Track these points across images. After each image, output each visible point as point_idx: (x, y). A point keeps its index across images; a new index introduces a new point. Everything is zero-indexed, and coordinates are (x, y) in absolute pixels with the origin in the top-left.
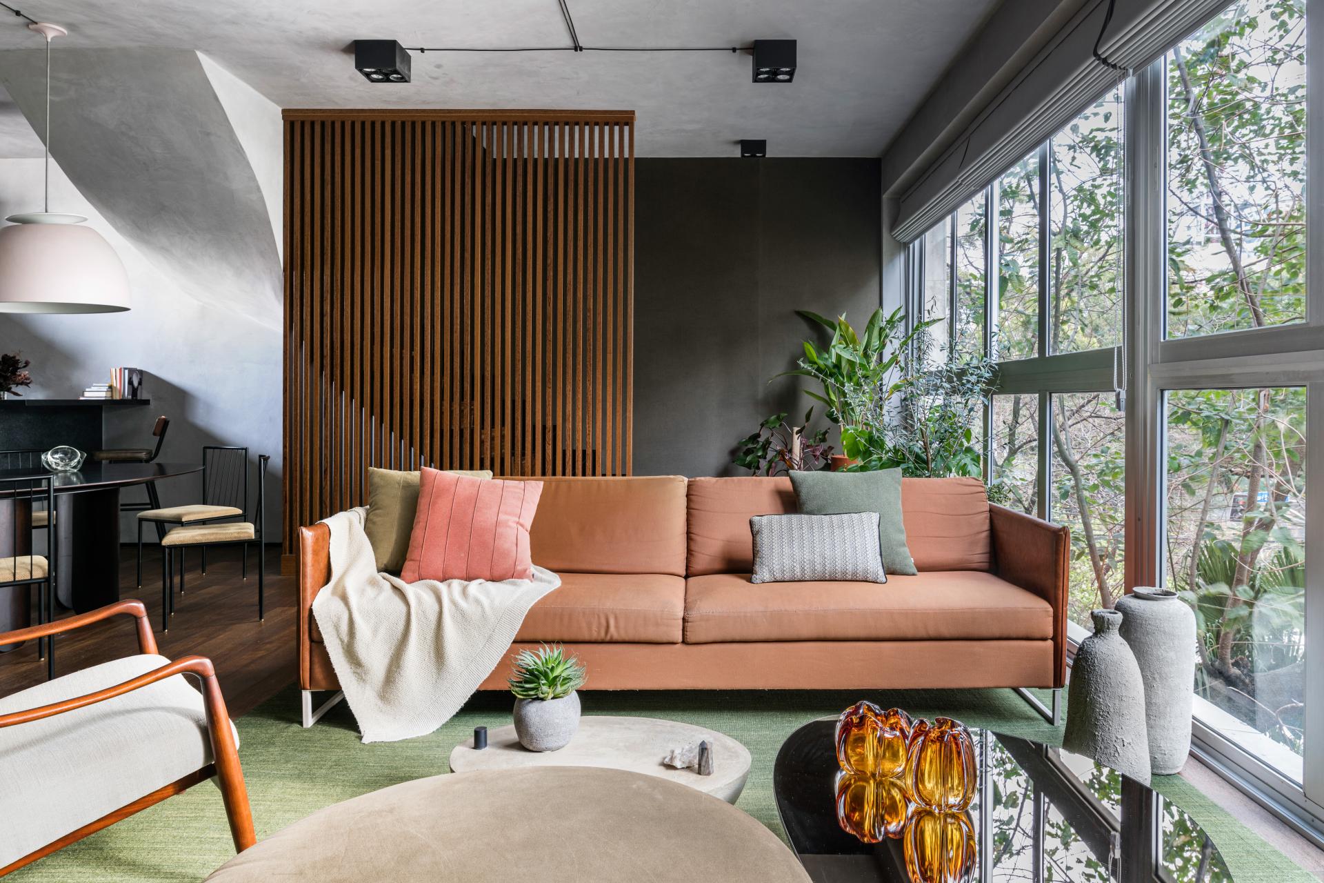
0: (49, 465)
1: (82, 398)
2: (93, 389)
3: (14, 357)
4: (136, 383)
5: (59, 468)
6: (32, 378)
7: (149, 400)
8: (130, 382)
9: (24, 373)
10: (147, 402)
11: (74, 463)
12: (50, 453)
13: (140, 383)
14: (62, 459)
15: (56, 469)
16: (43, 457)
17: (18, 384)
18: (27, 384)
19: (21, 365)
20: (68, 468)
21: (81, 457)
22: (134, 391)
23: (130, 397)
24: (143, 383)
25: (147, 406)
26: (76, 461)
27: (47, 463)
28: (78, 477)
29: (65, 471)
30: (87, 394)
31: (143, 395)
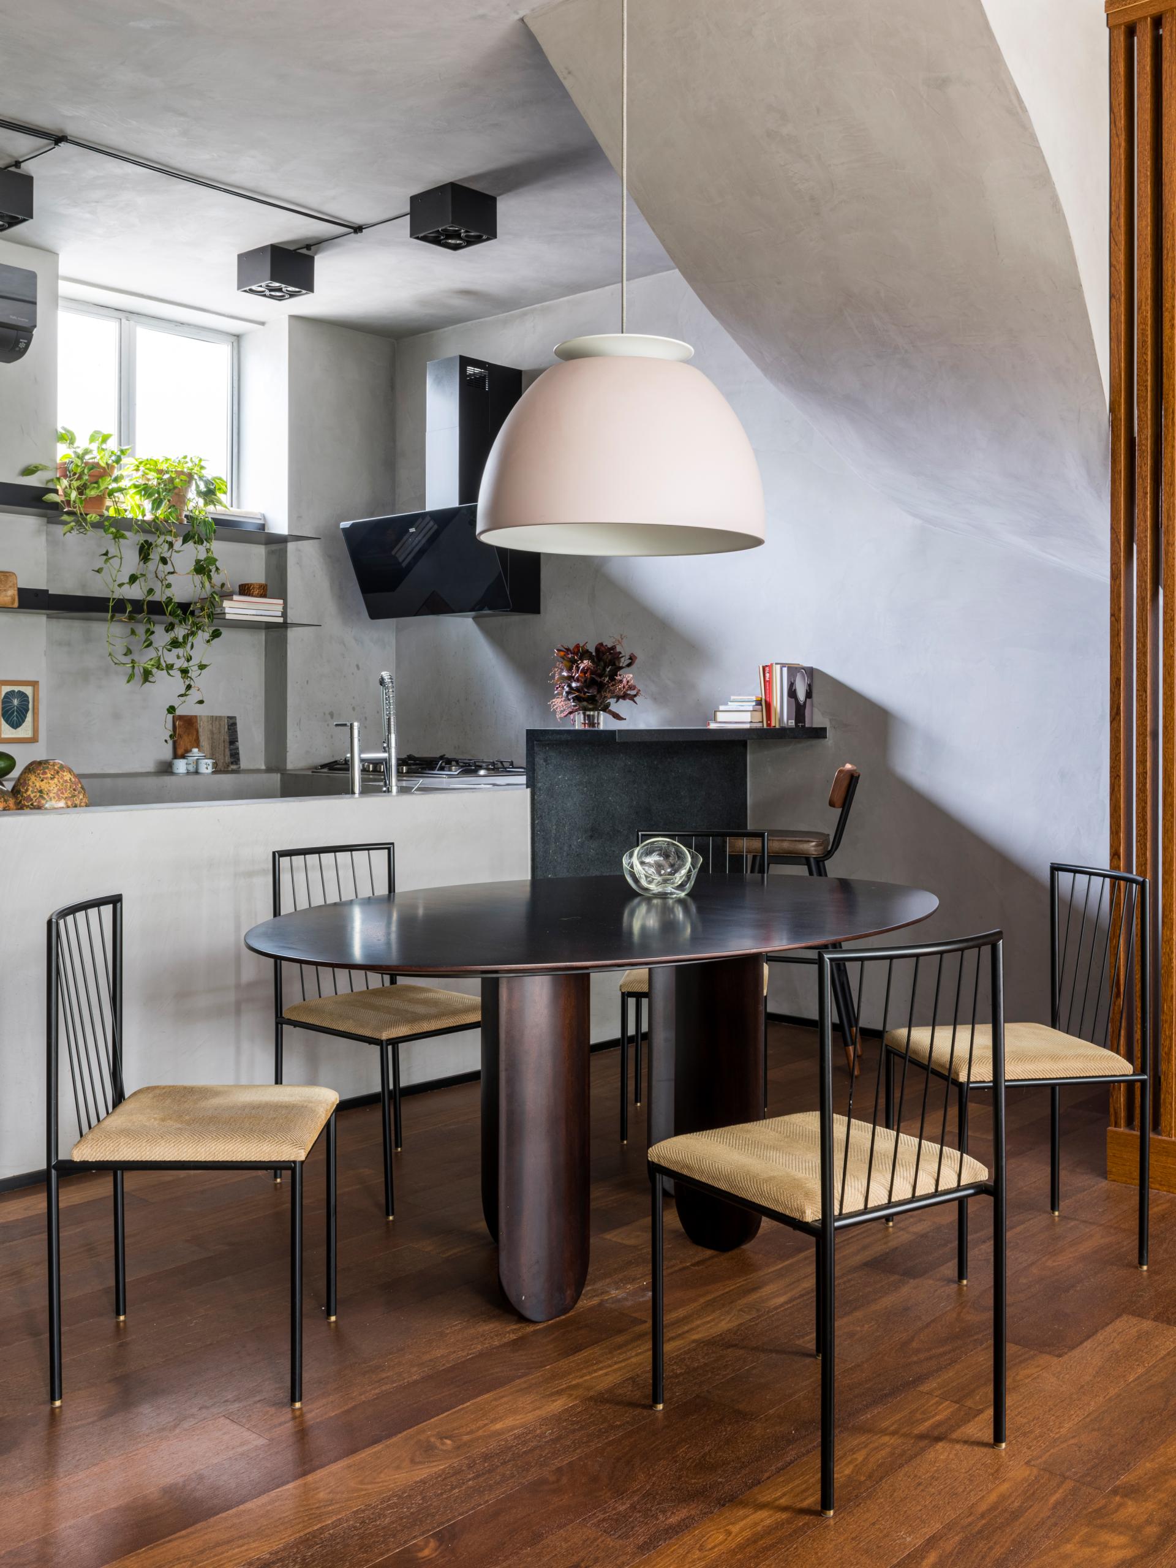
0: (636, 881)
1: (713, 726)
2: (732, 706)
3: (613, 648)
4: (801, 695)
5: (652, 887)
6: (639, 687)
7: (824, 729)
8: (792, 693)
9: (627, 676)
10: (819, 733)
11: (680, 876)
12: (637, 851)
13: (809, 695)
14: (659, 867)
15: (647, 890)
16: (625, 861)
17: (618, 698)
18: (632, 698)
19: (624, 662)
20: (669, 889)
21: (693, 865)
22: (799, 711)
23: (792, 723)
24: (814, 695)
25: (823, 741)
26: (684, 872)
27: (633, 875)
28: (686, 910)
29: (663, 896)
30: (721, 717)
31: (816, 718)
